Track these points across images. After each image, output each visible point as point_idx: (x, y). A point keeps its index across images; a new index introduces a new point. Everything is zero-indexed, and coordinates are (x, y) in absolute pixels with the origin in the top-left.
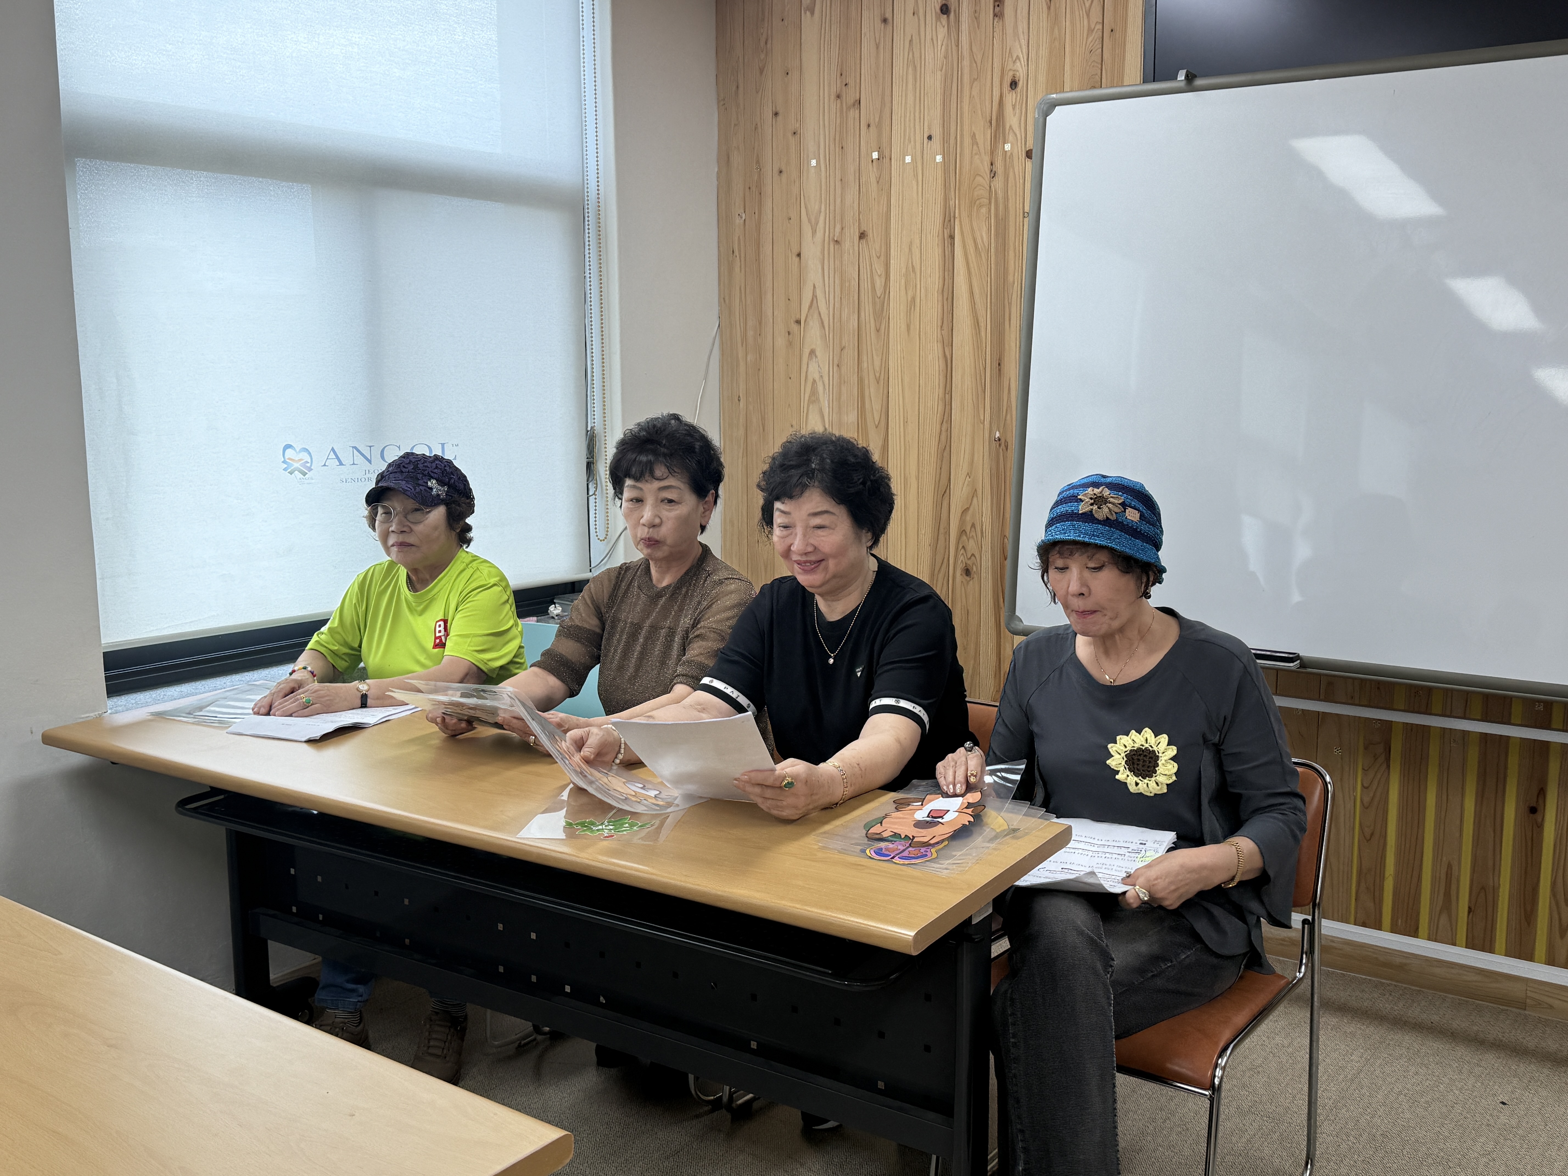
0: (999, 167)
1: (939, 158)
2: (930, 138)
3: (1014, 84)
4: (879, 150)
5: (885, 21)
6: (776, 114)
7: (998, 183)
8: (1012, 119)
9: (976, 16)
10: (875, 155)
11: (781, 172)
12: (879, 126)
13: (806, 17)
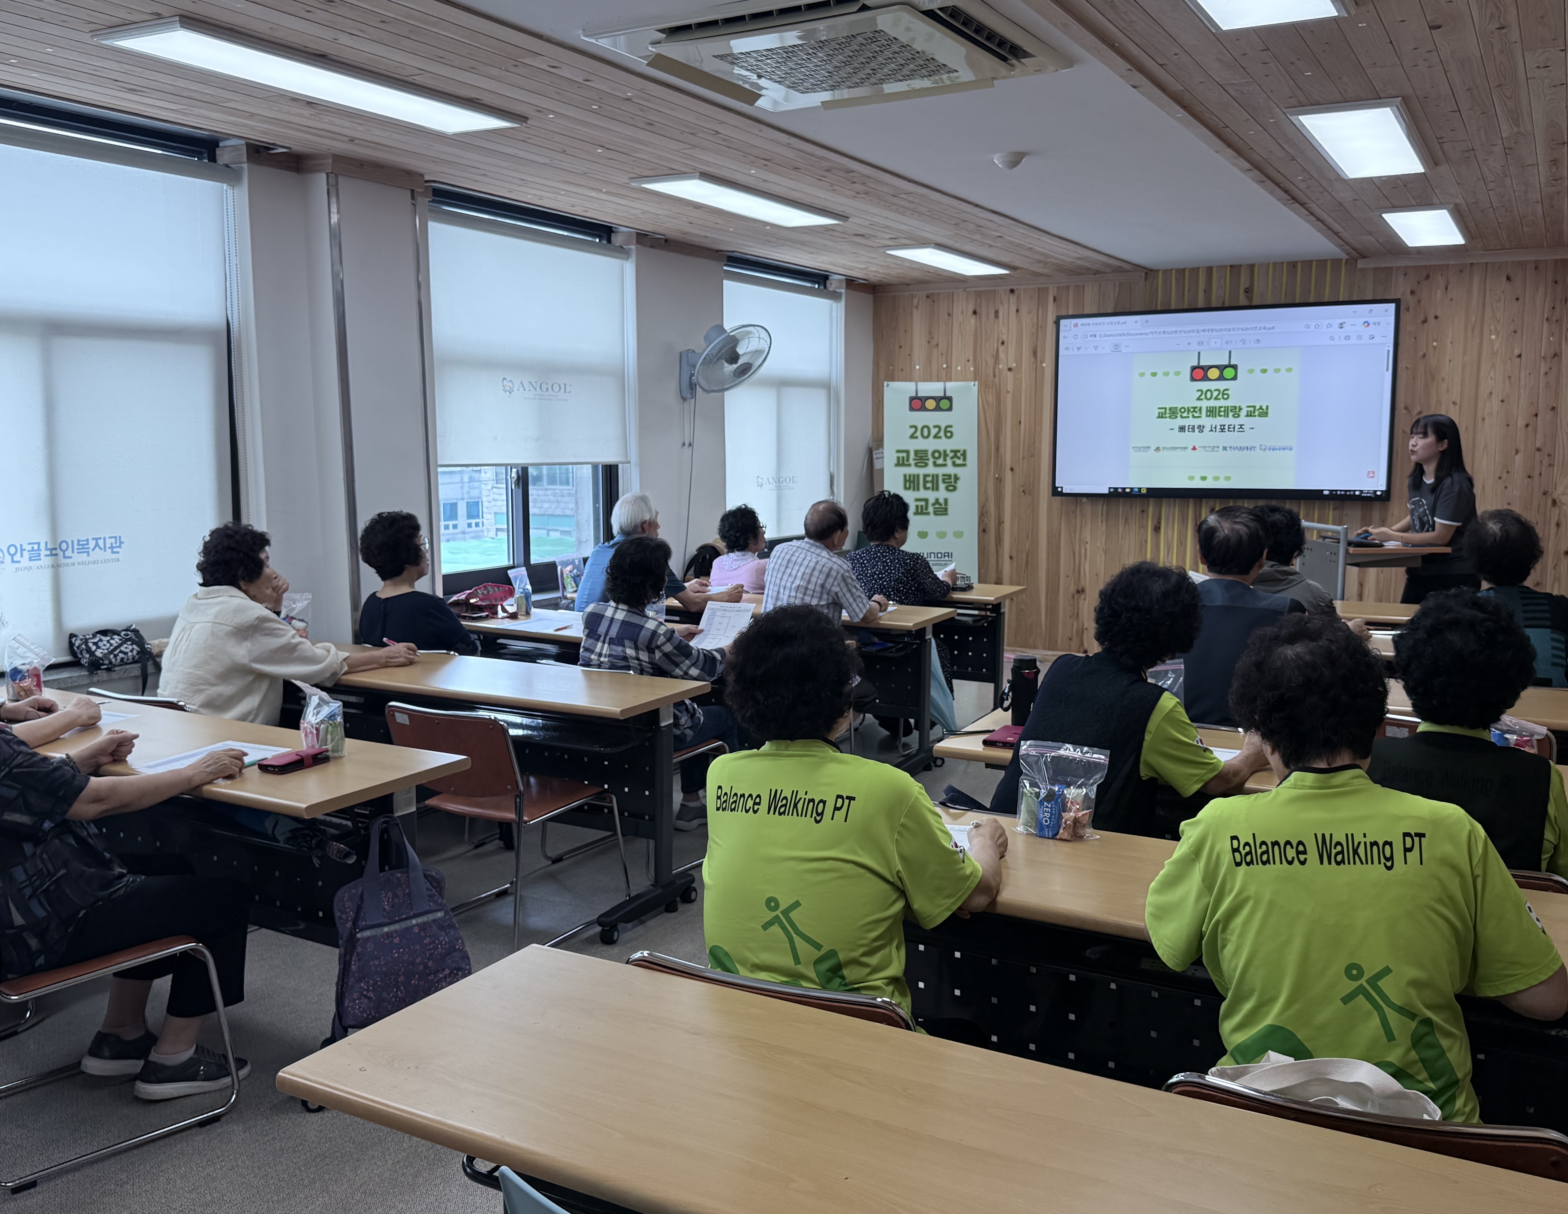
0: (997, 373)
1: (972, 369)
2: (968, 361)
3: (1003, 343)
4: (947, 364)
5: (949, 315)
6: (901, 347)
7: (997, 380)
8: (1002, 356)
9: (987, 315)
10: (945, 366)
11: (902, 370)
12: (947, 355)
13: (915, 310)
